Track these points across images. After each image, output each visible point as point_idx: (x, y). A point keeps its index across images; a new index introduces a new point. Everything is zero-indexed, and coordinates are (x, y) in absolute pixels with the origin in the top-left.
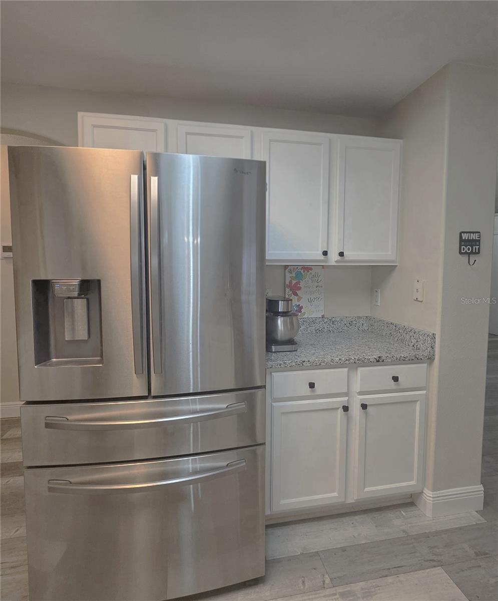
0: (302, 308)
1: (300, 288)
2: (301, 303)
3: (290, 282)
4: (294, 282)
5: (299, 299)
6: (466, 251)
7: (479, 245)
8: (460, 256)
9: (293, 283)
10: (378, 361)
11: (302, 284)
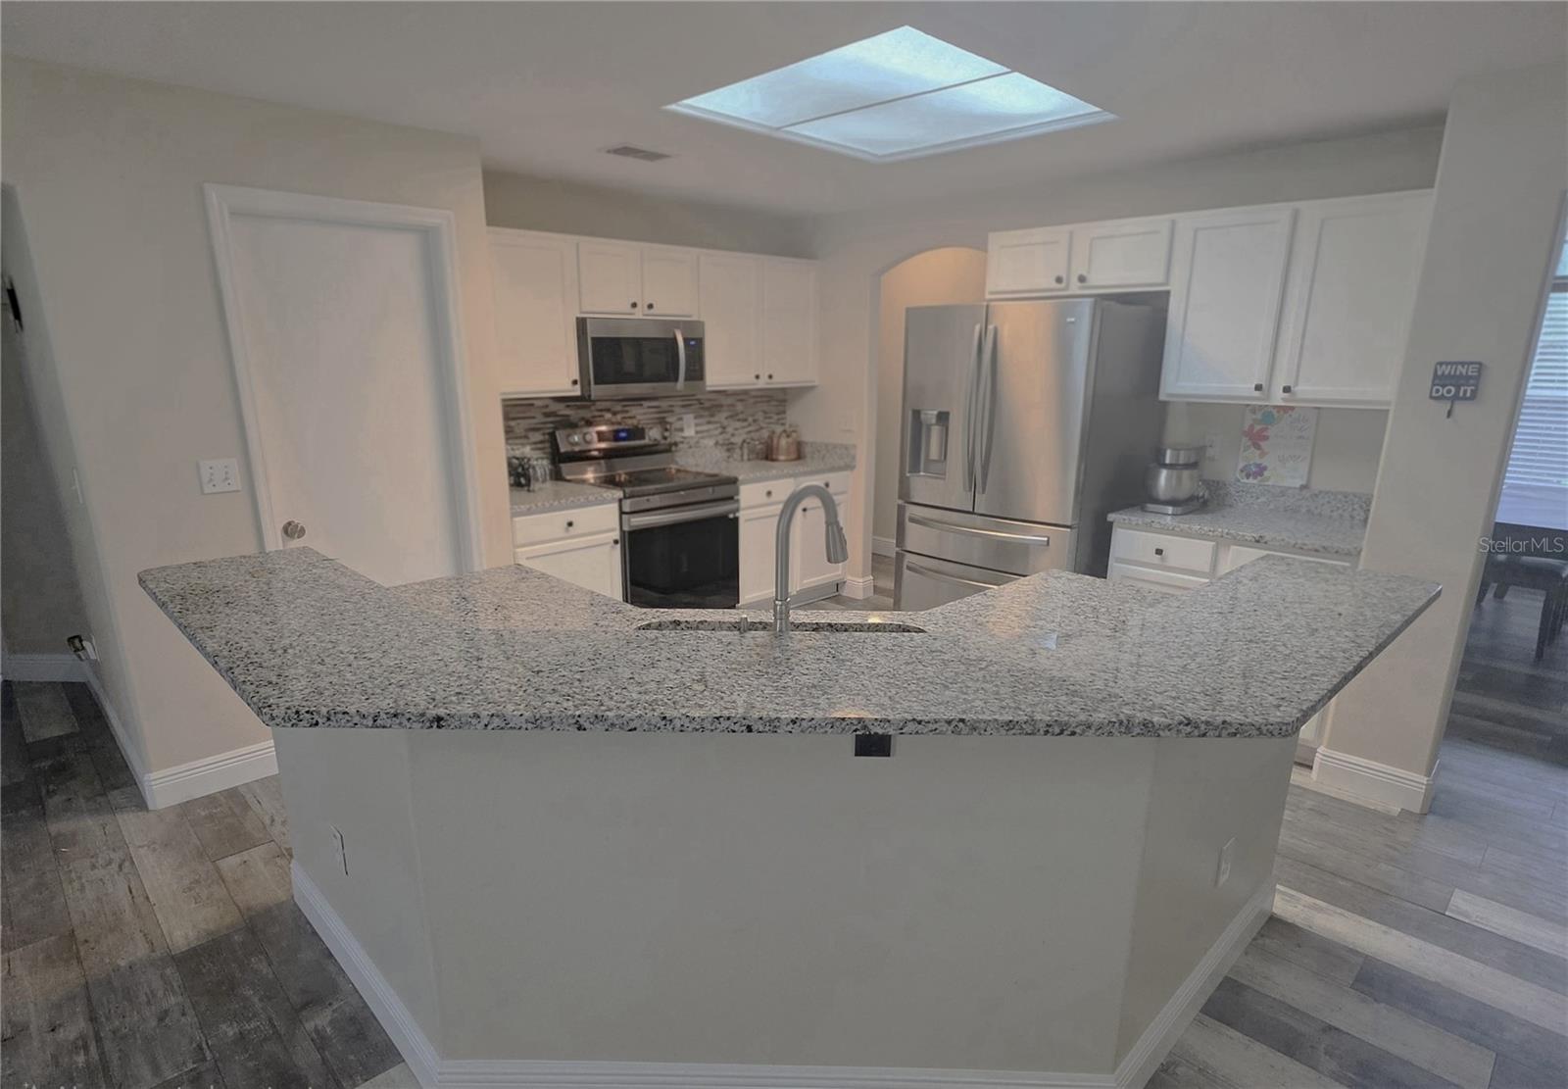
0: (1265, 468)
1: (1266, 438)
2: (1265, 462)
3: (1252, 426)
4: (1258, 427)
5: (1263, 454)
6: (1443, 395)
7: (1476, 386)
8: (1432, 402)
9: (1255, 431)
10: (1258, 541)
11: (1271, 432)
